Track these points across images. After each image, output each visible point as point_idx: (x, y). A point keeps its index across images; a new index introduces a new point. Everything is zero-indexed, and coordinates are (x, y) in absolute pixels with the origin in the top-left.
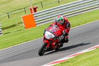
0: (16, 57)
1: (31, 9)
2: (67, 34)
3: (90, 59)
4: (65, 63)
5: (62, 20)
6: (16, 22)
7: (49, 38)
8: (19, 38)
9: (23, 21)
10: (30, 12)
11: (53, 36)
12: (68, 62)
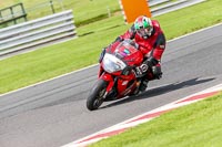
2: (155, 62)
5: (148, 27)
7: (111, 70)
9: (121, 7)
11: (123, 66)
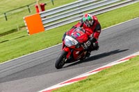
0: (16, 75)
1: (37, 7)
3: (120, 74)
4: (85, 81)
5: (91, 20)
6: (16, 26)
7: (70, 45)
8: (22, 48)
9: (26, 24)
10: (36, 11)
11: (76, 42)
12: (90, 79)
